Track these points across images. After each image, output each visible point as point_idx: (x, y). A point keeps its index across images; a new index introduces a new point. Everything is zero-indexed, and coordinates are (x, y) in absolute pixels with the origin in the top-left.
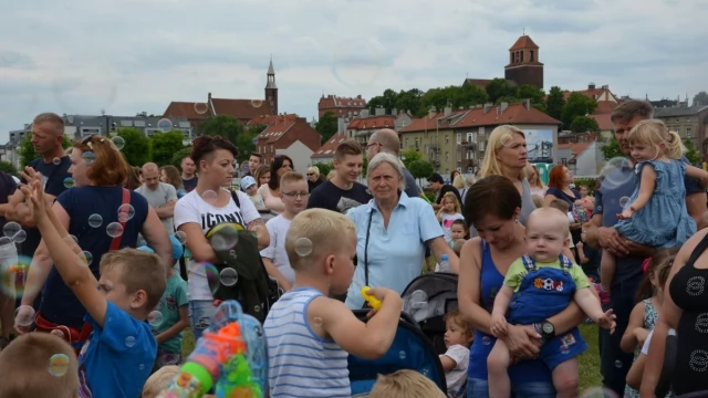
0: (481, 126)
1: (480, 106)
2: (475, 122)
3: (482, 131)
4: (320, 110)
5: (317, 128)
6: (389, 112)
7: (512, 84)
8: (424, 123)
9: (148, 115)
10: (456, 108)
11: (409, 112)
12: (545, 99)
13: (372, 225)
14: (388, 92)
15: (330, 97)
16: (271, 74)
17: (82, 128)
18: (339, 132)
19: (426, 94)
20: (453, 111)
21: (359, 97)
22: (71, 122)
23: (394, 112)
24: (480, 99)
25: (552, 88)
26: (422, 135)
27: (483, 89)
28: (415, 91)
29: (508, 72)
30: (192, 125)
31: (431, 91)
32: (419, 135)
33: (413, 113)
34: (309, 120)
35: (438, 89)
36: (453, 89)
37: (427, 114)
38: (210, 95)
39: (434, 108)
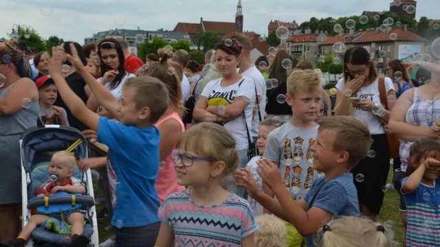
0: (374, 42)
1: (372, 29)
2: (369, 39)
3: (373, 45)
4: (269, 29)
5: (267, 41)
6: (313, 32)
7: (395, 15)
8: (336, 39)
9: (164, 30)
10: (357, 30)
11: (326, 32)
12: (416, 24)
14: (313, 19)
15: (276, 22)
16: (239, 7)
17: (126, 37)
18: (281, 44)
19: (337, 21)
20: (355, 32)
21: (294, 22)
22: (120, 33)
23: (317, 32)
24: (373, 25)
25: (422, 18)
28: (330, 19)
29: (392, 7)
30: (191, 37)
31: (341, 19)
33: (328, 32)
34: (262, 36)
35: (345, 18)
36: (355, 17)
37: (338, 33)
38: (202, 19)
39: (342, 30)
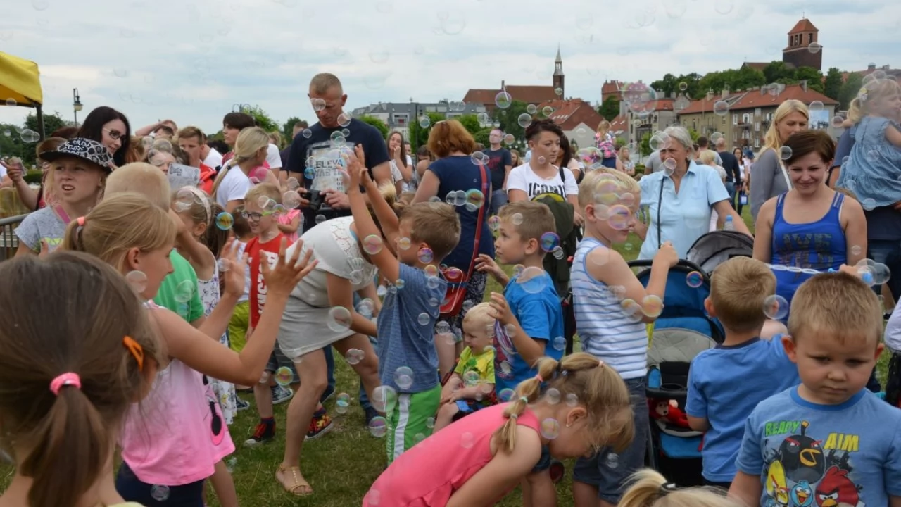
0: (758, 107)
1: (756, 88)
2: (751, 103)
3: (758, 112)
4: (604, 94)
5: (600, 112)
6: (668, 95)
7: (790, 66)
8: (702, 105)
9: (449, 101)
10: (733, 90)
11: (687, 94)
12: (823, 80)
13: (664, 190)
14: (668, 77)
15: (613, 82)
16: (558, 62)
17: (394, 114)
18: (621, 114)
19: (705, 78)
20: (730, 93)
21: (640, 82)
22: (385, 108)
23: (673, 95)
24: (757, 81)
25: (831, 70)
26: (699, 116)
27: (761, 72)
28: (693, 75)
29: (787, 56)
30: (487, 110)
31: (709, 75)
32: (696, 117)
33: (692, 96)
34: (593, 104)
35: (716, 73)
36: (731, 72)
37: (704, 96)
38: (503, 82)
39: (711, 91)
